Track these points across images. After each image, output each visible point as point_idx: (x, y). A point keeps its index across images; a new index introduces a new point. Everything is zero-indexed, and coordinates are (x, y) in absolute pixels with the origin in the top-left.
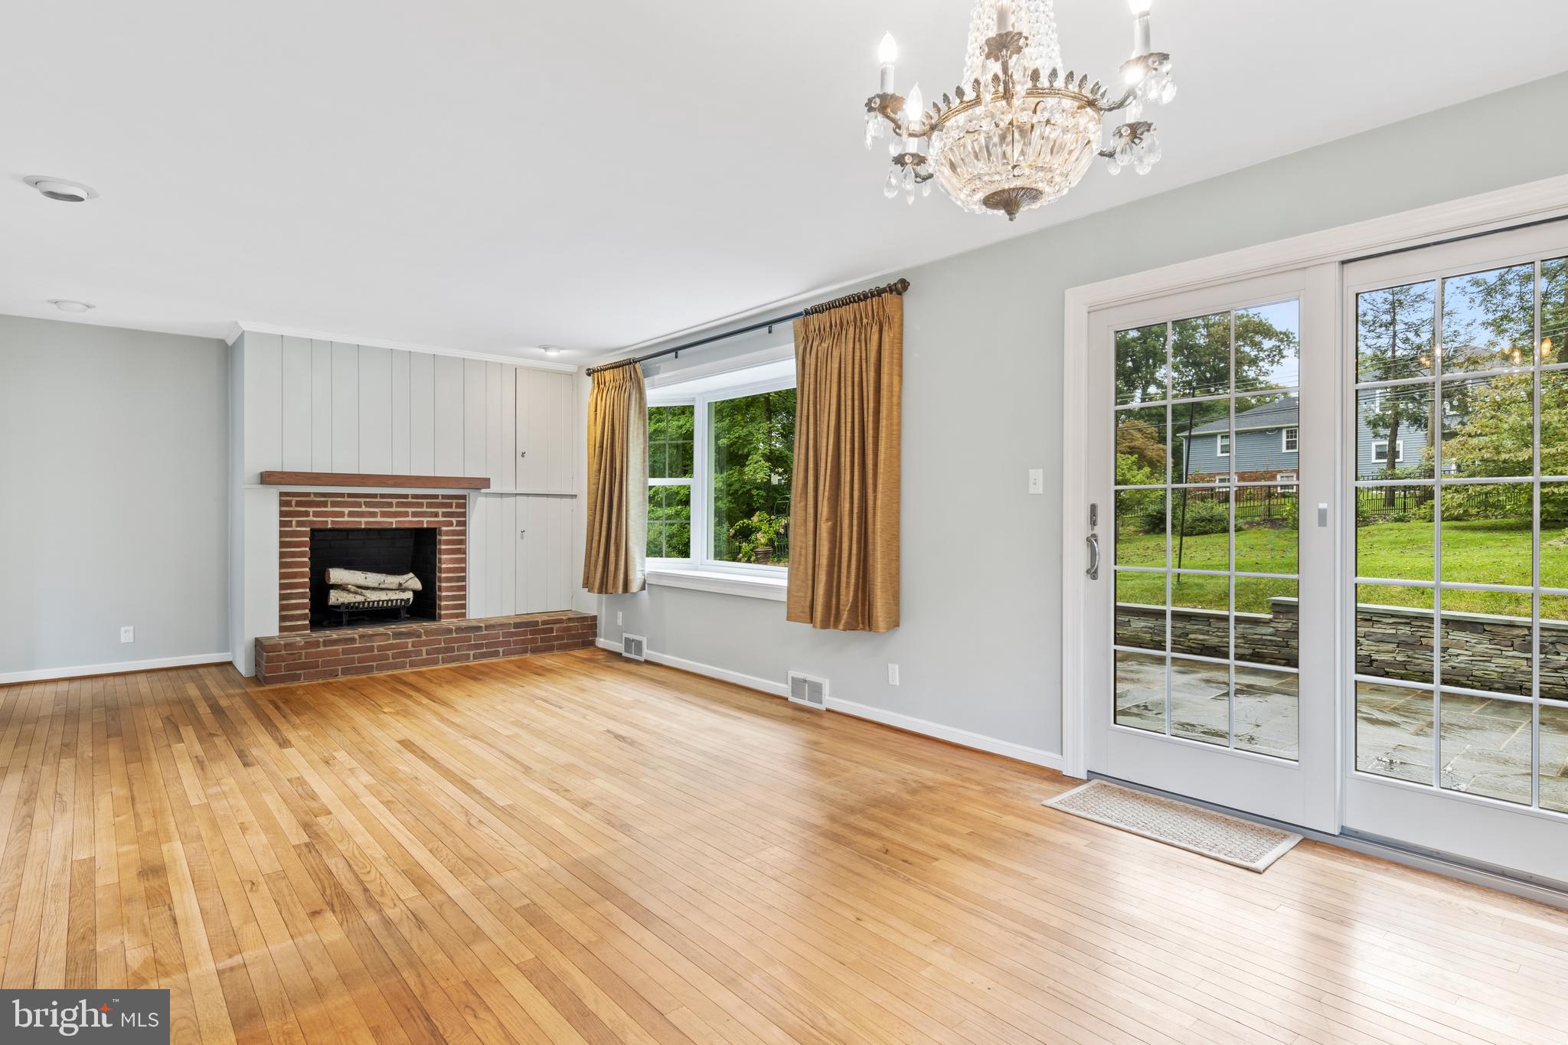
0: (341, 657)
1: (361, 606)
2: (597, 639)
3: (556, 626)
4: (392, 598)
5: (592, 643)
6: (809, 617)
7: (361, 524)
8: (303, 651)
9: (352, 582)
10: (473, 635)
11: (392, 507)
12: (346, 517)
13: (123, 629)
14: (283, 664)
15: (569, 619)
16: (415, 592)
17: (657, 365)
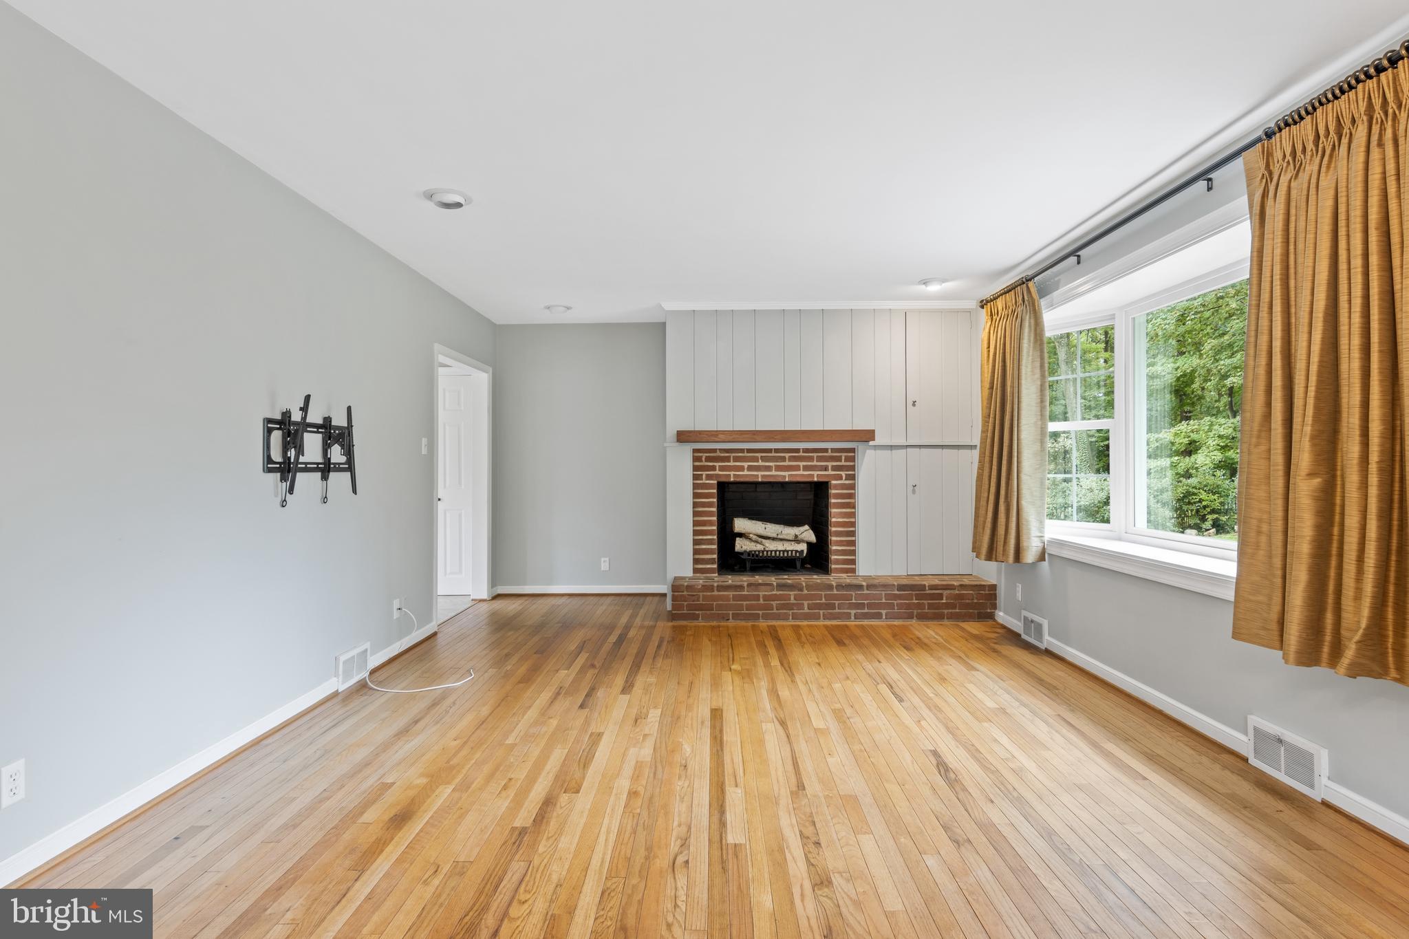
0: (732, 602)
1: (761, 554)
2: (997, 612)
3: (946, 593)
4: (788, 549)
5: (991, 616)
6: (1277, 638)
7: (758, 478)
8: (701, 594)
9: (754, 532)
10: (854, 594)
11: (785, 461)
12: (746, 470)
13: (603, 559)
14: (686, 603)
15: (961, 585)
16: (809, 544)
17: (1056, 279)
